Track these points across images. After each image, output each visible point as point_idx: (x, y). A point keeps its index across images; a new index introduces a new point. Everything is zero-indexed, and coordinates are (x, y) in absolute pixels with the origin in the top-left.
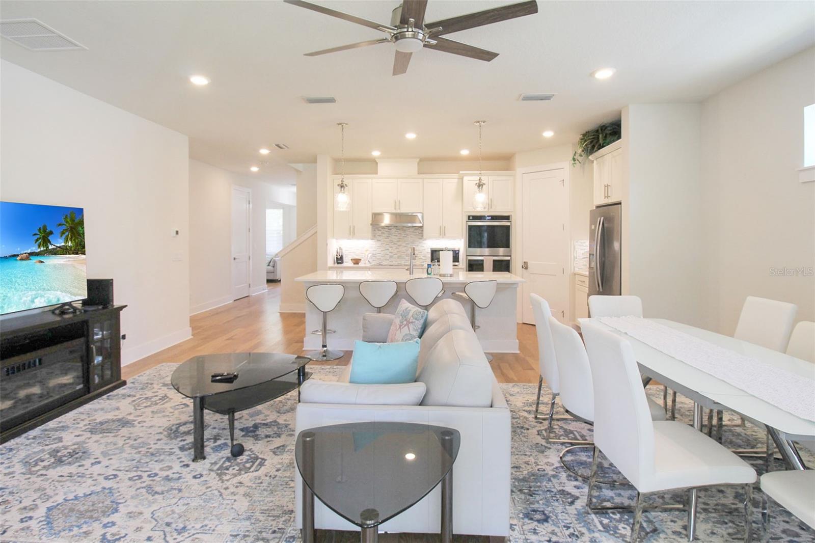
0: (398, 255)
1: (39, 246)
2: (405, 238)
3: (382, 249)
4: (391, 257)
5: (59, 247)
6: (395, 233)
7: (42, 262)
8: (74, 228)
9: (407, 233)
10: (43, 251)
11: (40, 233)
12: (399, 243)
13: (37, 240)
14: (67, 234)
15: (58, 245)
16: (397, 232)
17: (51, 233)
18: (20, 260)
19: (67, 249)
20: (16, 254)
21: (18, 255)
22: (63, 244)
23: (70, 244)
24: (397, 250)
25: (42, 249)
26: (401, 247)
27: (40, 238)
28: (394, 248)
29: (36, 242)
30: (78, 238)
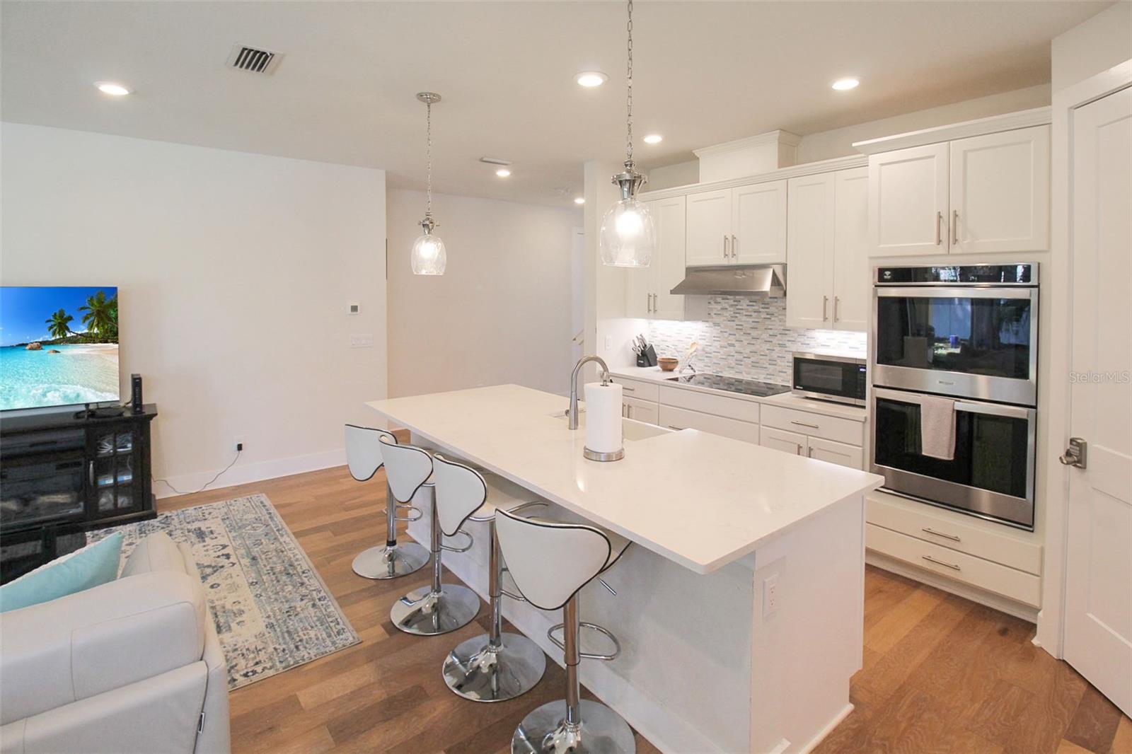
0: (753, 359)
1: (54, 334)
2: (768, 322)
3: (722, 343)
4: (739, 362)
5: (80, 335)
6: (747, 310)
7: (57, 352)
8: (103, 312)
9: (772, 309)
10: (58, 339)
11: (56, 319)
12: (754, 333)
13: (51, 328)
14: (92, 318)
15: (79, 333)
16: (750, 308)
17: (70, 318)
18: (30, 349)
19: (91, 337)
20: (25, 343)
21: (26, 345)
22: (86, 331)
23: (96, 330)
24: (752, 348)
25: (58, 337)
26: (759, 341)
27: (55, 325)
28: (745, 342)
29: (49, 330)
30: (107, 324)
